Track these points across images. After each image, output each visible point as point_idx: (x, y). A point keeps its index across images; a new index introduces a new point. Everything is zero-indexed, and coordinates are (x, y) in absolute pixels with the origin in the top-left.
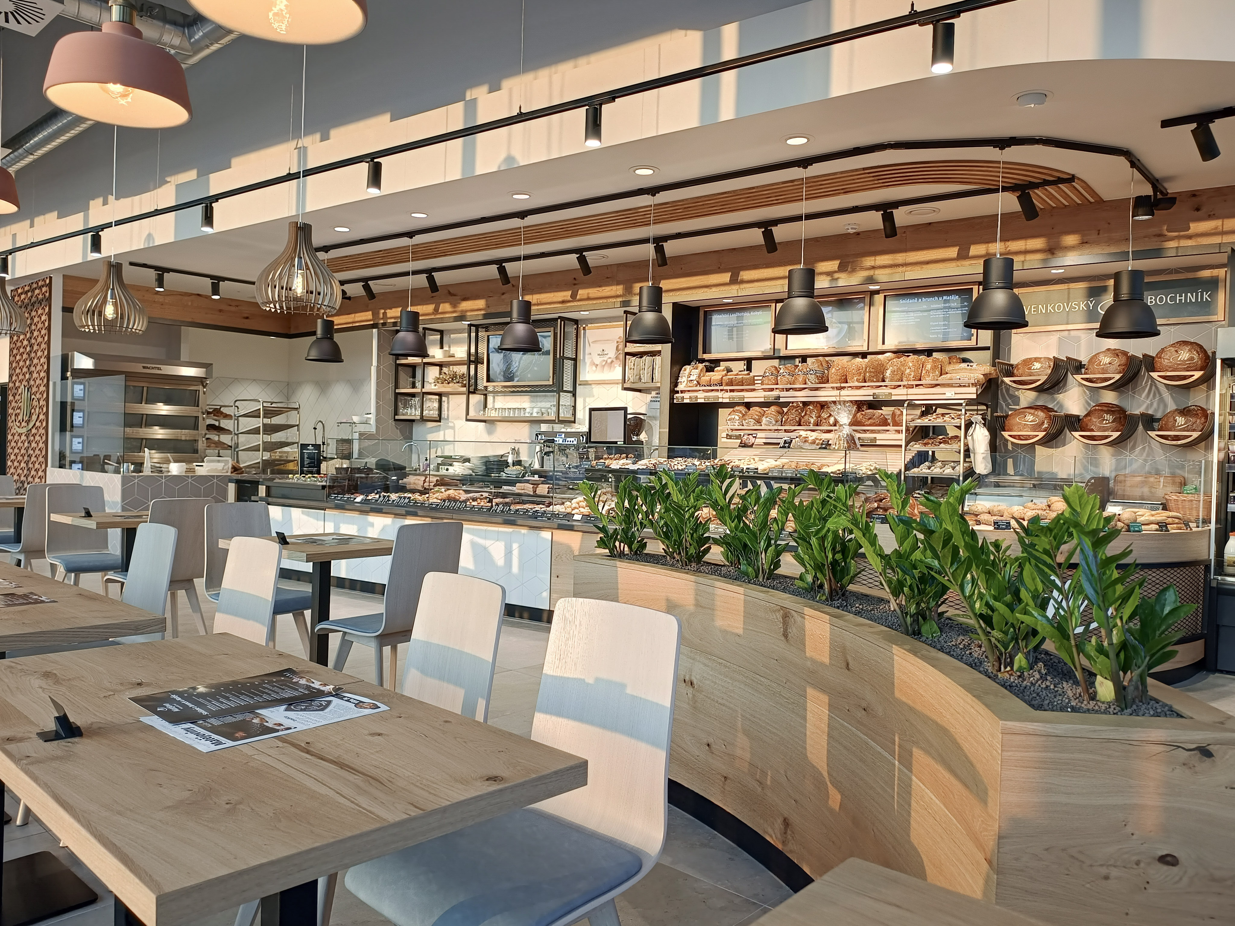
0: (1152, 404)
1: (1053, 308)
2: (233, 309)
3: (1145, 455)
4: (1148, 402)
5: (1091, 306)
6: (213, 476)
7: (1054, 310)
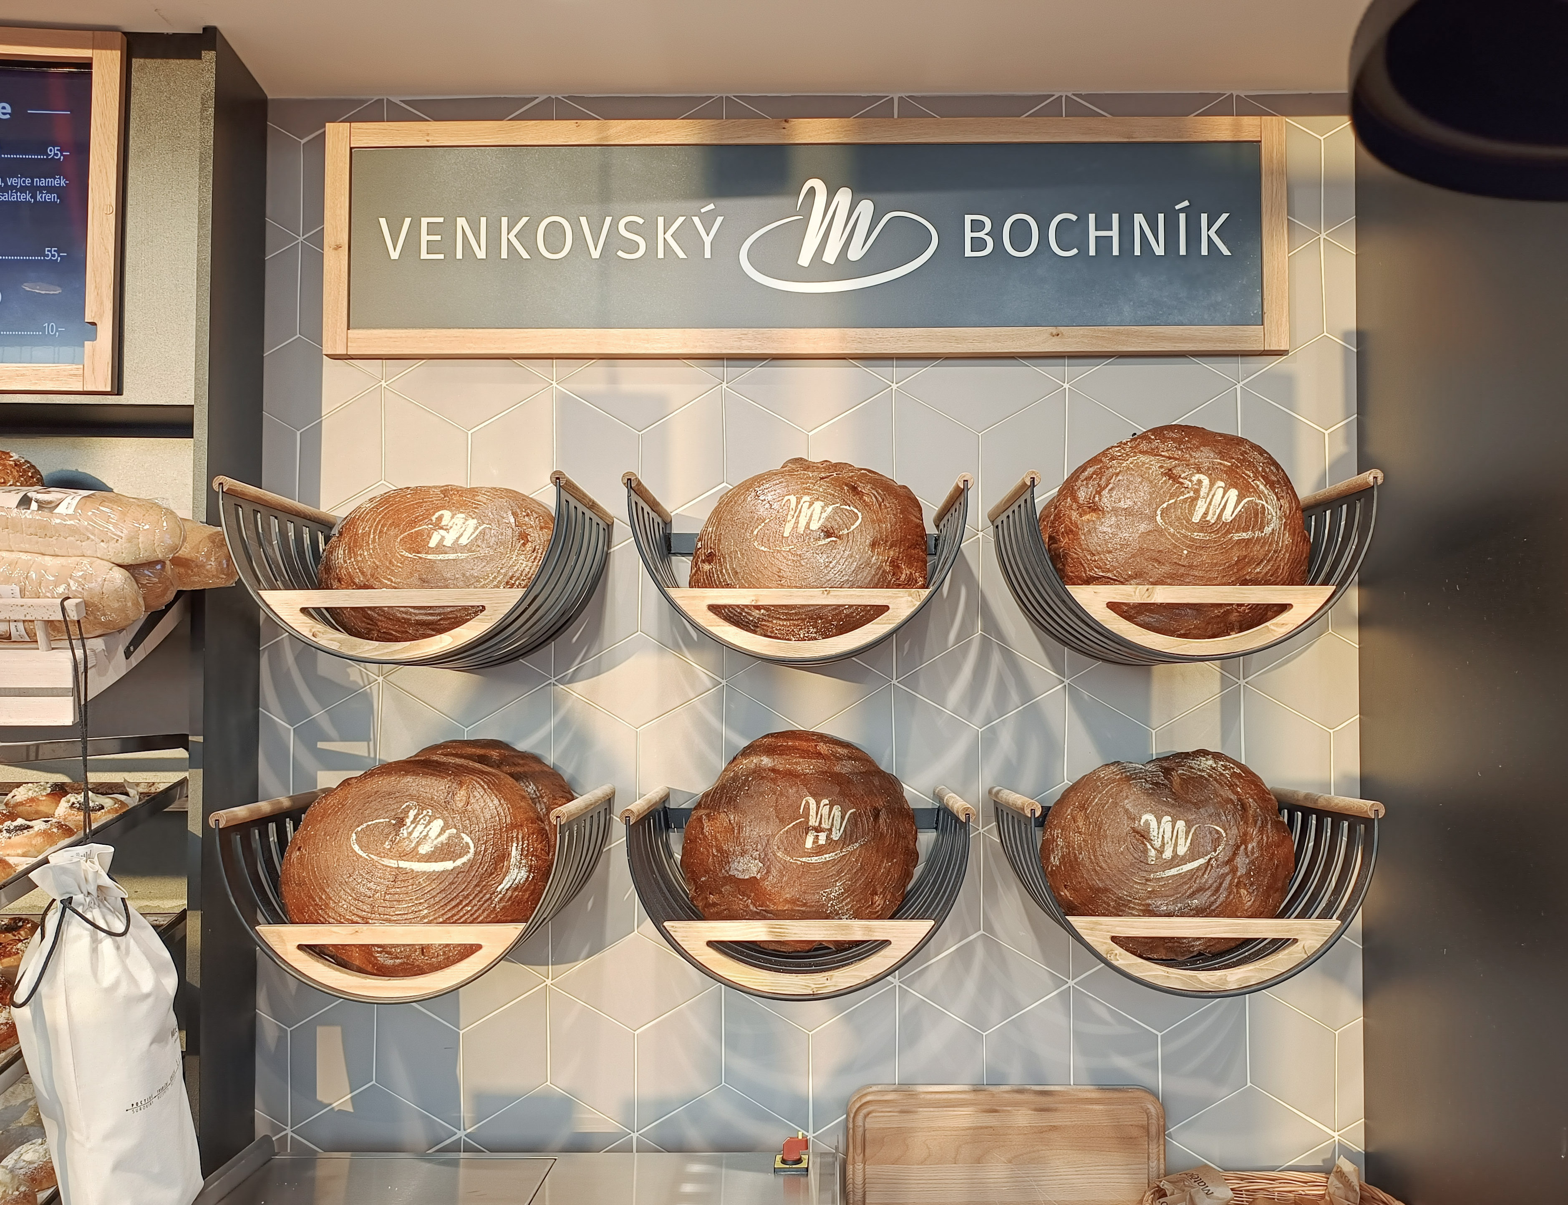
0: (990, 739)
1: (527, 236)
3: (970, 986)
4: (975, 726)
5: (708, 240)
7: (532, 248)
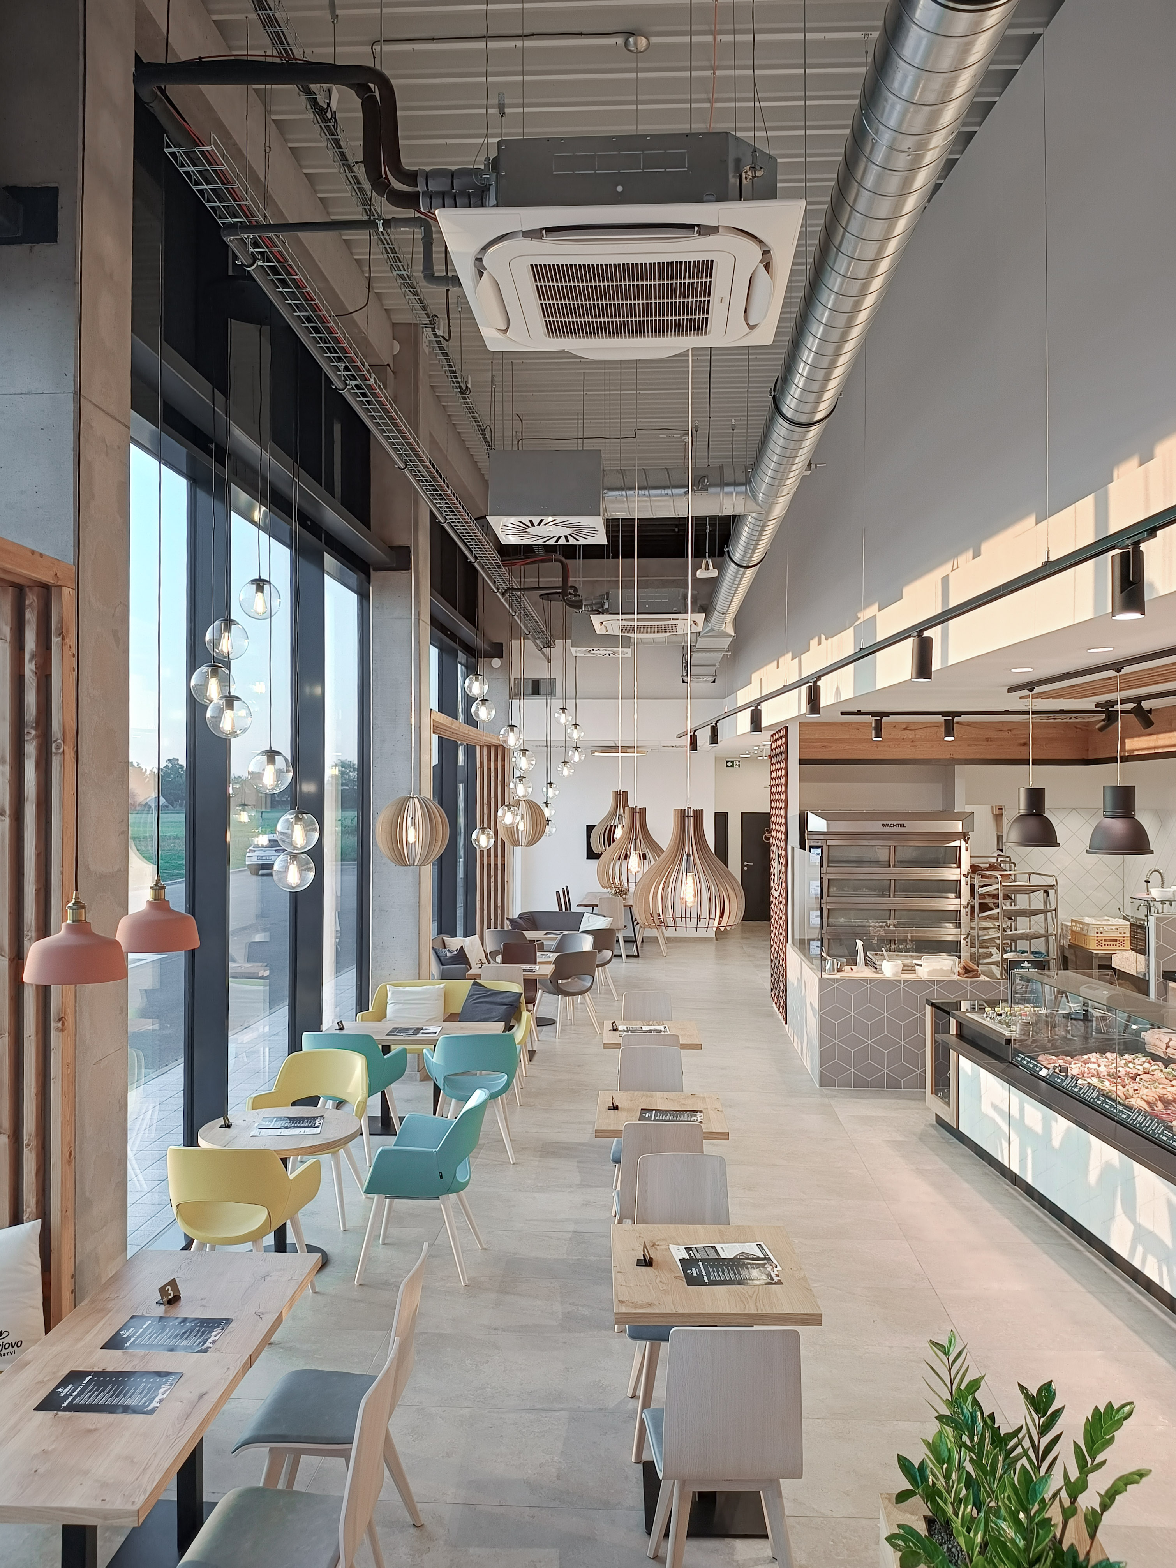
2: (1005, 735)
6: (933, 982)
